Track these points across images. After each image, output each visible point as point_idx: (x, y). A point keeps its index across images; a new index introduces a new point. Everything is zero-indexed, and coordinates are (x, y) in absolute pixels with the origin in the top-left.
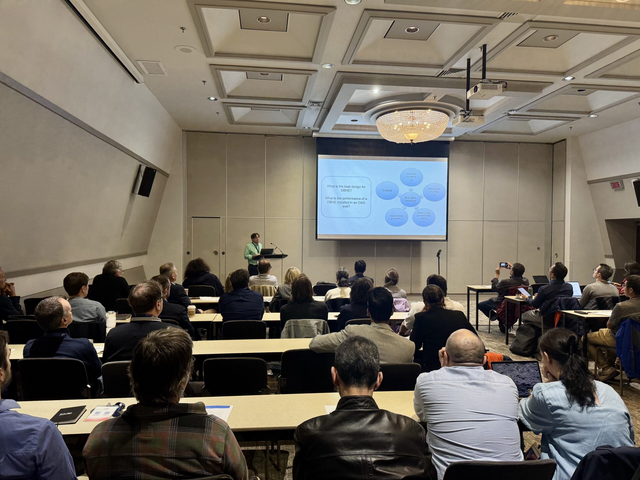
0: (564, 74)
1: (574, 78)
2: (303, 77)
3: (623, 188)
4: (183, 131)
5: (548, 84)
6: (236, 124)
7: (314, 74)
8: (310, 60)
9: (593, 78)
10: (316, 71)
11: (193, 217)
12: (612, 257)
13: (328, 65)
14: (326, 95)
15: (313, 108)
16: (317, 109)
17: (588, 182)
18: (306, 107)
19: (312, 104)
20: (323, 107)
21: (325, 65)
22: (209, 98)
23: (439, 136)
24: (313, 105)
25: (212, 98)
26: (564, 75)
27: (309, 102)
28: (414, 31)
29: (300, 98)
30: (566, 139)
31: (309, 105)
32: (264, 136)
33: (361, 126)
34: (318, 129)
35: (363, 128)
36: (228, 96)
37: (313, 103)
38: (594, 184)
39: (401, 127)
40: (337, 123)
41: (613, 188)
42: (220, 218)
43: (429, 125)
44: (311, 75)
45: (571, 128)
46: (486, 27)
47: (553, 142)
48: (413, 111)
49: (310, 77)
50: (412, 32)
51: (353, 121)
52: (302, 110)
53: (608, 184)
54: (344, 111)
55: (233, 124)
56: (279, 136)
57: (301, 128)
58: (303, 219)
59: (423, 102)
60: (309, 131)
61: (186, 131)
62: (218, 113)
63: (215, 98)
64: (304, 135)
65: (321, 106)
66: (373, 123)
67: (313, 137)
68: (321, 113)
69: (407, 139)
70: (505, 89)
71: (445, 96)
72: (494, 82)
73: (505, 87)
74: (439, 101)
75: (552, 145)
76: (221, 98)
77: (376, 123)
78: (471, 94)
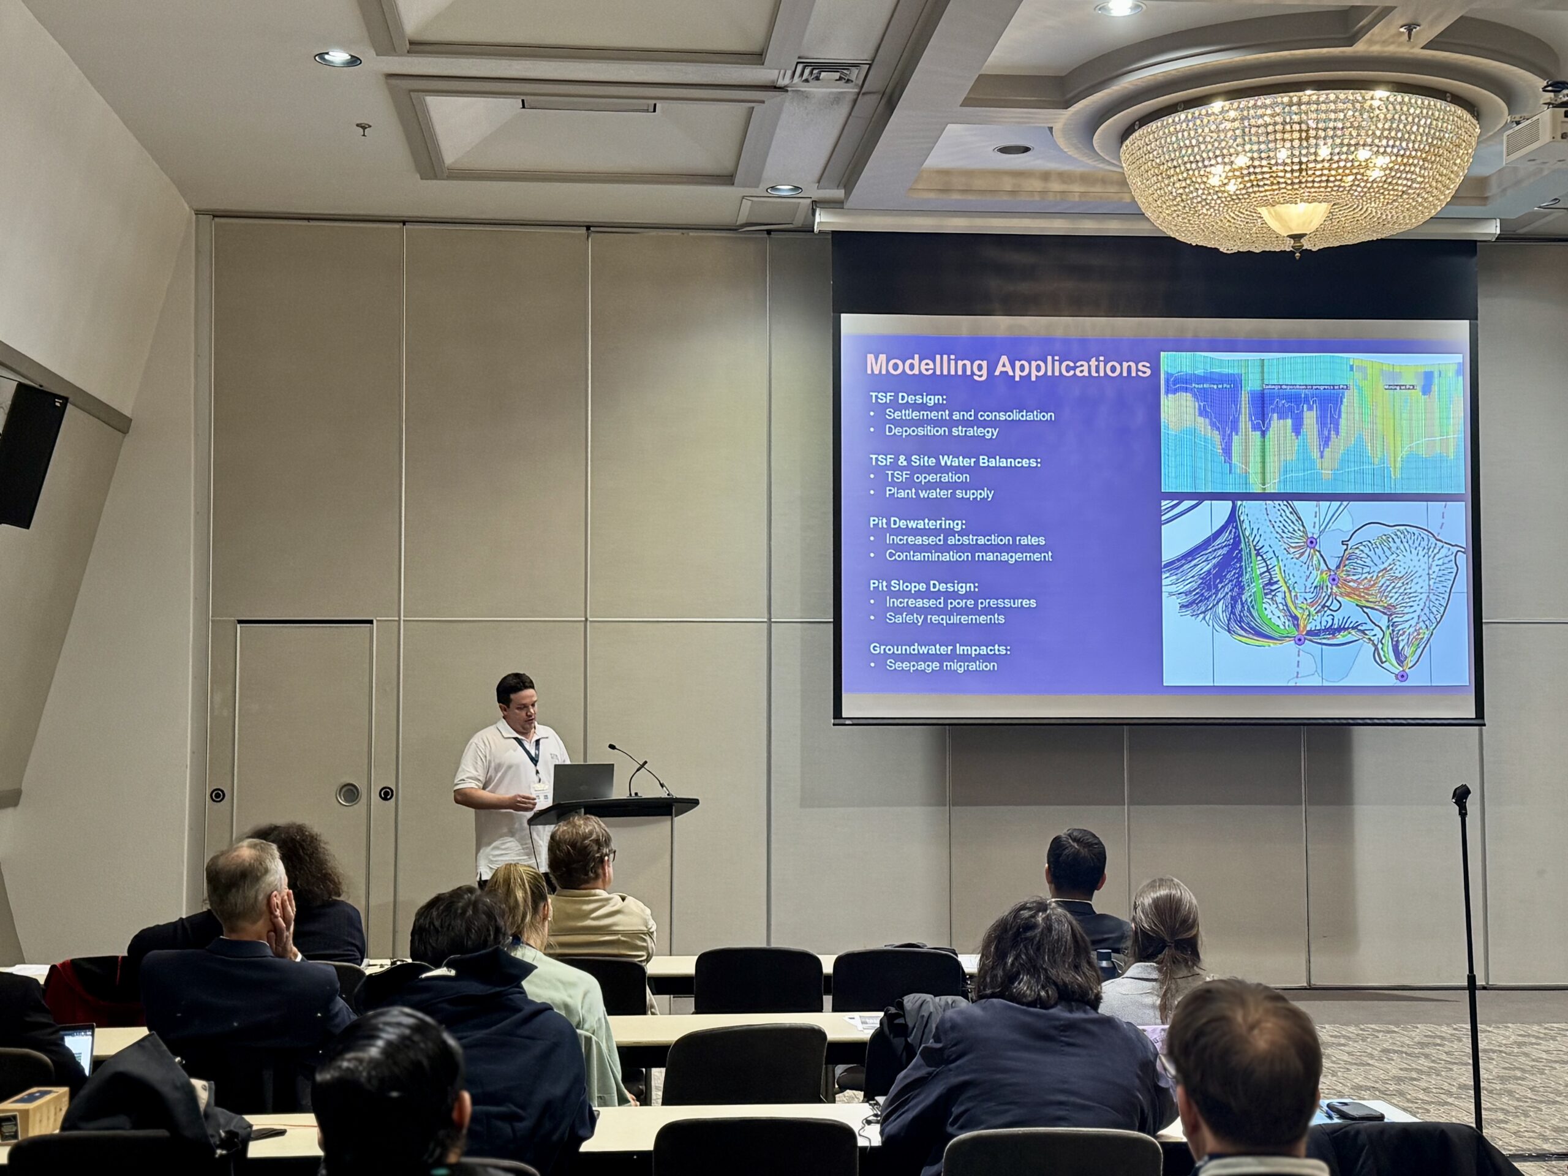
4: (198, 213)
6: (449, 178)
11: (240, 622)
14: (878, 30)
15: (817, 91)
16: (838, 98)
18: (783, 89)
19: (811, 73)
20: (863, 90)
22: (321, 55)
23: (1433, 213)
24: (817, 78)
25: (338, 56)
27: (800, 67)
29: (756, 48)
31: (796, 79)
32: (583, 231)
33: (1046, 176)
35: (1056, 186)
36: (412, 43)
37: (815, 69)
39: (1245, 172)
40: (934, 166)
42: (371, 622)
43: (1382, 161)
48: (1305, 99)
51: (1005, 150)
52: (762, 105)
54: (967, 103)
55: (436, 177)
56: (653, 233)
57: (760, 191)
58: (773, 624)
59: (1347, 50)
60: (799, 203)
61: (216, 215)
62: (366, 128)
63: (352, 56)
64: (773, 222)
65: (857, 85)
66: (1107, 158)
67: (816, 229)
68: (852, 119)
69: (1274, 233)
71: (1461, 21)
74: (1433, 45)
76: (379, 55)
77: (1123, 159)
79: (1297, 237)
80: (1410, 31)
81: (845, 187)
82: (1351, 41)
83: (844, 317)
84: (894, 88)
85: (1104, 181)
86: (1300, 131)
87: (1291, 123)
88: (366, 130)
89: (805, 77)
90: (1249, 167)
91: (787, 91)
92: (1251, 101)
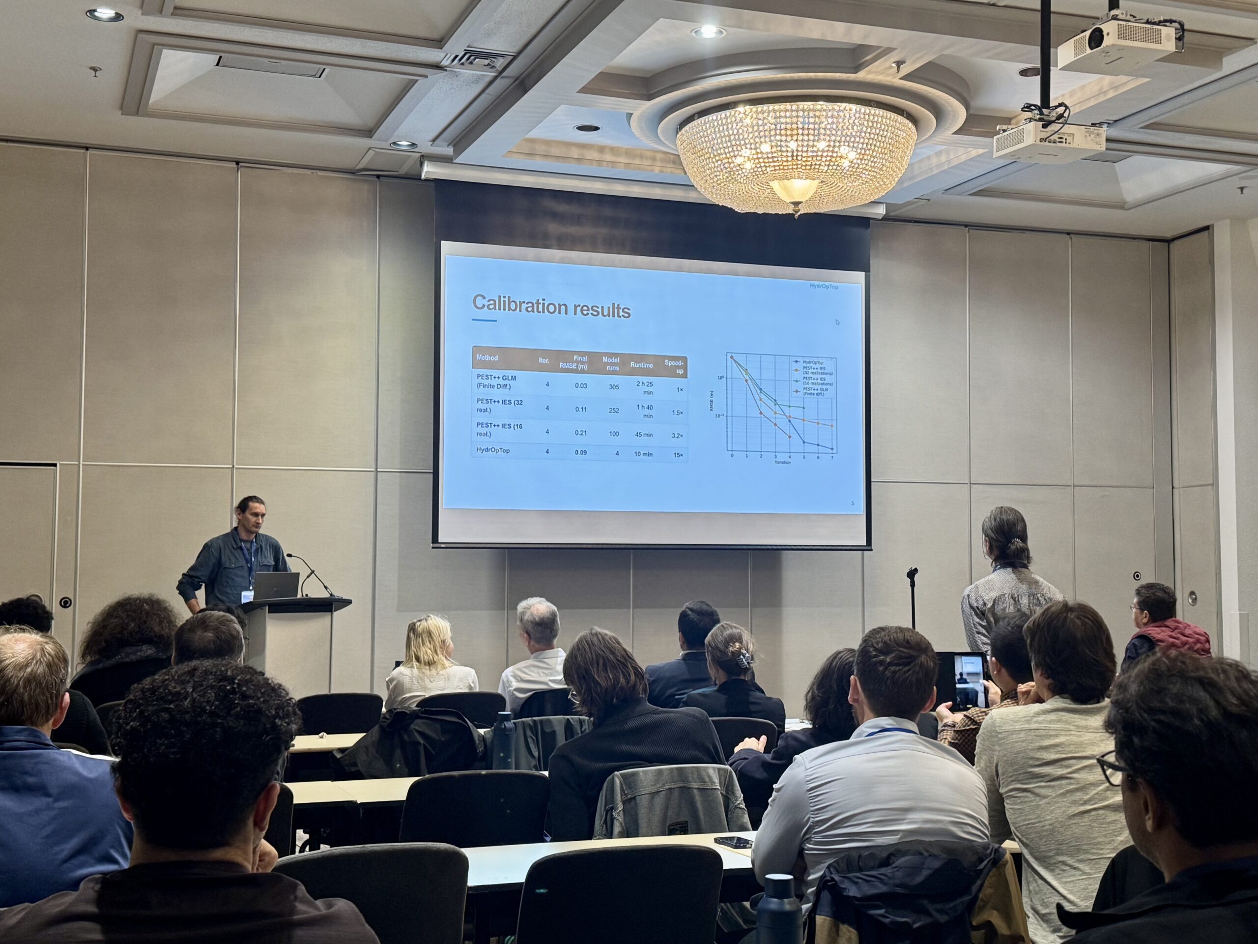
6: (148, 115)
14: (534, 31)
15: (467, 73)
16: (479, 79)
18: (444, 68)
19: (468, 58)
20: (504, 74)
22: (92, 12)
24: (471, 63)
25: (105, 13)
27: (462, 53)
29: (436, 35)
30: (1213, 225)
31: (456, 62)
32: (234, 165)
33: (602, 149)
34: (450, 151)
35: (609, 157)
36: (175, 8)
37: (472, 55)
40: (532, 134)
42: (55, 465)
45: (1242, 189)
47: (1169, 235)
51: (582, 128)
52: (425, 79)
54: (585, 90)
55: (137, 113)
56: (289, 170)
57: (386, 145)
58: (379, 473)
59: (852, 76)
60: (410, 156)
62: (97, 70)
63: (116, 13)
64: (384, 169)
65: (497, 70)
66: (662, 139)
67: (423, 177)
68: (483, 96)
69: (780, 200)
70: (1180, 43)
71: (930, 62)
72: (1151, 19)
73: (1179, 39)
74: (907, 77)
75: (1167, 244)
76: (142, 14)
77: (678, 142)
78: (1076, 55)
79: (796, 204)
80: (898, 67)
81: (454, 146)
82: (856, 69)
83: (444, 243)
84: (528, 76)
85: (641, 157)
86: (814, 130)
87: (809, 123)
88: (97, 72)
89: (463, 60)
90: (768, 153)
91: (446, 70)
92: (771, 107)
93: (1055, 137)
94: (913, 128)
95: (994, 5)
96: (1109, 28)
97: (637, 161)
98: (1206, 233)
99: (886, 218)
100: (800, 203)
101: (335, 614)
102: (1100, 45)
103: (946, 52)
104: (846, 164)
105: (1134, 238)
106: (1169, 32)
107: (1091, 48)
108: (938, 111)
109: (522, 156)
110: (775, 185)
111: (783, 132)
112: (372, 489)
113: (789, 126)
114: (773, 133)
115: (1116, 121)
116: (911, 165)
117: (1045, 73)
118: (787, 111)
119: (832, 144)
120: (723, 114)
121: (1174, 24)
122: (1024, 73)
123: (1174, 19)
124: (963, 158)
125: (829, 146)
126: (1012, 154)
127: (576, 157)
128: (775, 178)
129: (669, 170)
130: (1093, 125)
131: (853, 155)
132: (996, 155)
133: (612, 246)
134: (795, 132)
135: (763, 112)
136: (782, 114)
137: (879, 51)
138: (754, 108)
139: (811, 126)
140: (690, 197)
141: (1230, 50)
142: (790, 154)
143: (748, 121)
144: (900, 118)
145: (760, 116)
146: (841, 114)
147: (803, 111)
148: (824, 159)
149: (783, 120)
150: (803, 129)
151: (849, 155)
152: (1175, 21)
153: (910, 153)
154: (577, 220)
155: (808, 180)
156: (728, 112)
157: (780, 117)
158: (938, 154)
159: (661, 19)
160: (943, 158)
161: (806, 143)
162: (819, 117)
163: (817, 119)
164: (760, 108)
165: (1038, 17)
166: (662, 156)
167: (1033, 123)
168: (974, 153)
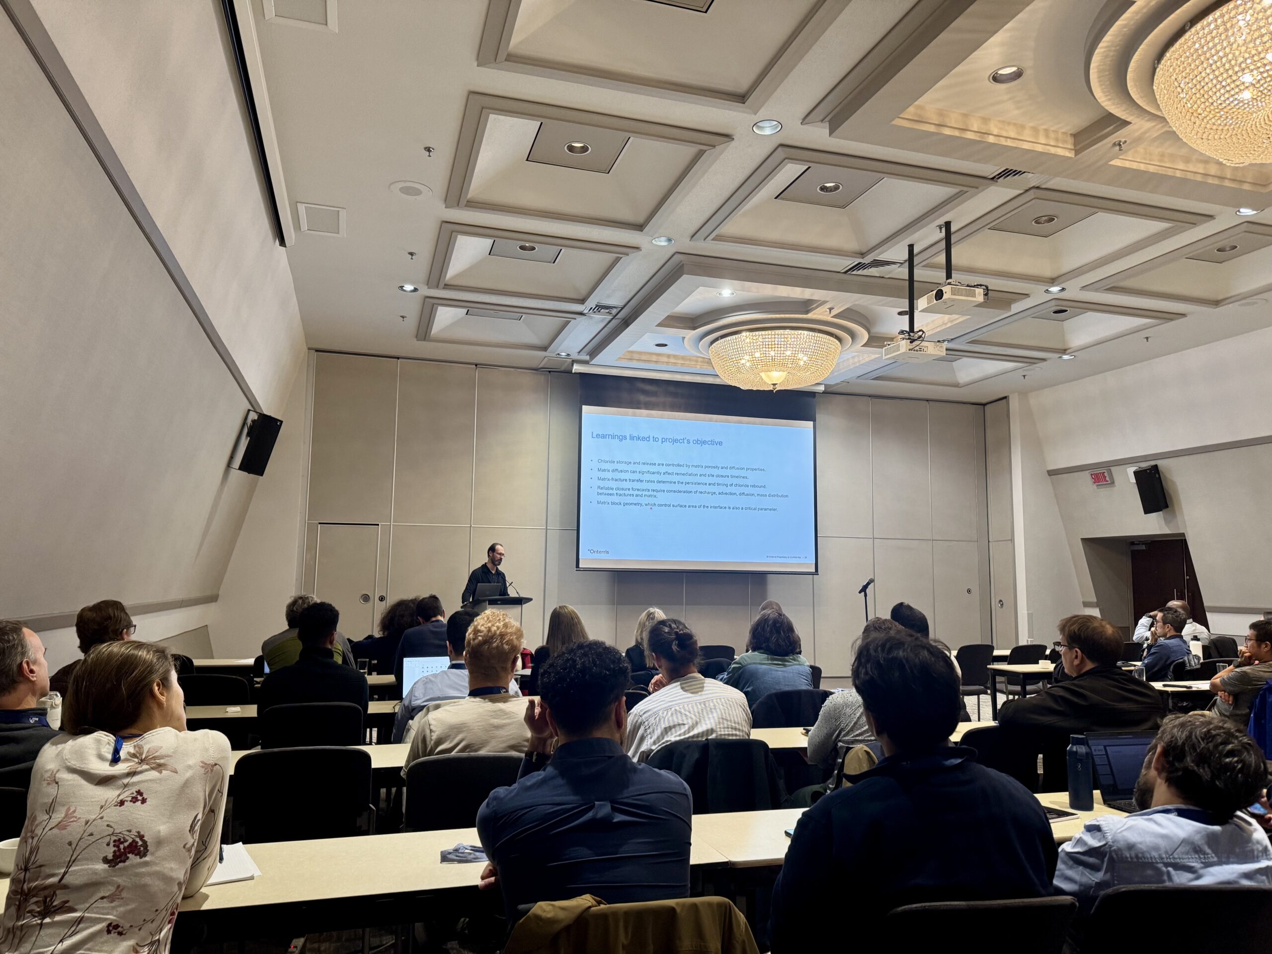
0: (1053, 281)
1: (1063, 289)
2: (606, 258)
3: (1113, 483)
4: (309, 349)
5: (1020, 296)
6: (429, 341)
7: (634, 255)
8: (640, 227)
9: (1096, 290)
10: (637, 248)
11: (320, 523)
12: (1096, 605)
13: (663, 239)
14: (632, 293)
15: (597, 317)
16: (603, 320)
17: (1048, 471)
18: (584, 315)
19: (598, 309)
20: (616, 317)
21: (656, 239)
22: (402, 287)
24: (599, 312)
25: (409, 287)
26: (1053, 283)
27: (595, 307)
28: (831, 191)
29: (581, 297)
30: (1009, 396)
31: (591, 311)
32: (474, 366)
33: (669, 356)
34: (587, 358)
35: (672, 360)
36: (445, 285)
37: (600, 307)
38: (1059, 476)
40: (630, 349)
41: (1094, 483)
42: (378, 525)
44: (628, 255)
45: (1024, 376)
46: (967, 192)
47: (984, 401)
49: (625, 259)
50: (827, 191)
51: (657, 345)
52: (575, 320)
53: (1086, 475)
54: (659, 325)
55: (424, 340)
56: (503, 369)
57: (554, 355)
58: (548, 530)
59: (804, 316)
60: (566, 361)
61: (317, 351)
62: (403, 317)
63: (415, 288)
64: (553, 368)
65: (612, 315)
66: (702, 350)
67: (573, 372)
68: (605, 328)
69: (765, 383)
70: (987, 297)
71: (848, 308)
72: (970, 284)
73: (986, 295)
74: (835, 316)
75: (983, 406)
76: (428, 288)
77: (710, 352)
78: (928, 304)
79: (774, 385)
80: (830, 311)
81: (590, 355)
82: (807, 312)
83: (584, 407)
84: (630, 317)
85: (690, 360)
86: (784, 345)
87: (781, 341)
88: (403, 319)
89: (595, 310)
90: (758, 357)
91: (586, 315)
92: (760, 333)
93: (917, 348)
94: (839, 344)
95: (882, 277)
96: (947, 289)
97: (687, 362)
98: (1004, 401)
99: (824, 392)
100: (776, 384)
101: (524, 606)
102: (941, 298)
103: (856, 303)
104: (802, 363)
105: (964, 403)
106: (980, 292)
107: (937, 300)
108: (853, 335)
109: (626, 360)
110: (763, 375)
111: (767, 346)
112: (544, 539)
113: (770, 343)
114: (761, 347)
115: (952, 339)
116: (838, 364)
117: (911, 313)
118: (769, 335)
119: (794, 352)
120: (734, 337)
121: (983, 287)
122: (900, 313)
123: (983, 284)
124: (867, 360)
125: (792, 354)
126: (893, 358)
127: (655, 360)
128: (763, 371)
129: (705, 367)
130: (939, 341)
131: (805, 358)
132: (884, 358)
133: (674, 408)
134: (773, 346)
135: (756, 336)
136: (767, 337)
137: (819, 303)
138: (751, 334)
139: (782, 343)
140: (717, 381)
141: (1015, 301)
142: (771, 358)
143: (748, 340)
144: (832, 338)
145: (754, 338)
146: (799, 336)
147: (778, 335)
148: (789, 361)
149: (767, 340)
150: (778, 344)
151: (803, 358)
152: (983, 285)
153: (837, 357)
154: (655, 394)
155: (781, 373)
156: (737, 336)
157: (765, 338)
158: (853, 357)
159: (701, 287)
160: (856, 360)
161: (779, 352)
162: (787, 338)
163: (786, 340)
164: (754, 333)
165: (907, 283)
166: (701, 359)
167: (905, 340)
168: (873, 357)
